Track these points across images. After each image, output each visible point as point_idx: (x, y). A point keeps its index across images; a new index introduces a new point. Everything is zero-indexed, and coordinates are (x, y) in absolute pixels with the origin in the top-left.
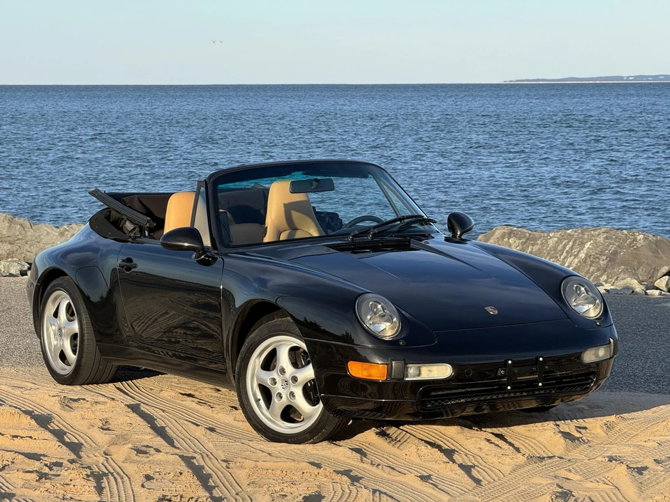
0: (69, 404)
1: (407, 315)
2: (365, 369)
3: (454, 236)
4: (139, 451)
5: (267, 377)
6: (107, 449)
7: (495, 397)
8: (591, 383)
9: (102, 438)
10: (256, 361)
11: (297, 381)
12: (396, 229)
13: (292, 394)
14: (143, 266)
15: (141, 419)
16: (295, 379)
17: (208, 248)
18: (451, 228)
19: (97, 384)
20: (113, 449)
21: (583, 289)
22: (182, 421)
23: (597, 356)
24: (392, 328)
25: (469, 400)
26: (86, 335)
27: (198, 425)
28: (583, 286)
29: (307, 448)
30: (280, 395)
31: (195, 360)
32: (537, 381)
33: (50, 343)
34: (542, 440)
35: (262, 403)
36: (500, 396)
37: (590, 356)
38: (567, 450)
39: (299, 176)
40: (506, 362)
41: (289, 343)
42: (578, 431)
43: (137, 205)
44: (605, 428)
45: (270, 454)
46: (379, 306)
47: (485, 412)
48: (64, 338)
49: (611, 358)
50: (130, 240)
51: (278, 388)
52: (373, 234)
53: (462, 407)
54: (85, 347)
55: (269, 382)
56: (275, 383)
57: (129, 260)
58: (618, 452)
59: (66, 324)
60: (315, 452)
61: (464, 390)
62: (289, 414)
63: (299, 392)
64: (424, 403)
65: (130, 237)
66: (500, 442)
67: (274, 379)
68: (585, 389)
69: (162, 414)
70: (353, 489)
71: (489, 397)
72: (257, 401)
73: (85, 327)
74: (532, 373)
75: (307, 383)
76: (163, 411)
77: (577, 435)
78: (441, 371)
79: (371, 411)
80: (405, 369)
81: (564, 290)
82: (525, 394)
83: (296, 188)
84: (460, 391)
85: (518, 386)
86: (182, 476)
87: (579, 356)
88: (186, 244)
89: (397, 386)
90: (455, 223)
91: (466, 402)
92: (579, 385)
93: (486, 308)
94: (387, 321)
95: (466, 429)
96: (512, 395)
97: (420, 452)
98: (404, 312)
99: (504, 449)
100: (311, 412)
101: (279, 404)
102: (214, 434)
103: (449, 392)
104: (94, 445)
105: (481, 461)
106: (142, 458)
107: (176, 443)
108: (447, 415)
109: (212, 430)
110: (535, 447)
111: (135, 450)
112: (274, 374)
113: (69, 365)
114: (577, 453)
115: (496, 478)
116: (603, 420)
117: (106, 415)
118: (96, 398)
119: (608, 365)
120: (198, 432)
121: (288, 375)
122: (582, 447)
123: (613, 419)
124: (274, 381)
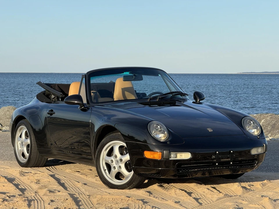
0: (24, 174)
1: (172, 131)
2: (152, 155)
3: (196, 100)
4: (50, 191)
5: (109, 159)
6: (37, 191)
7: (211, 169)
8: (255, 164)
9: (35, 187)
10: (104, 153)
11: (122, 161)
12: (170, 97)
13: (120, 167)
14: (58, 114)
15: (54, 180)
16: (121, 160)
17: (85, 104)
18: (195, 98)
19: (38, 167)
20: (39, 191)
21: (252, 122)
22: (72, 181)
23: (257, 151)
24: (164, 137)
25: (199, 169)
26: (33, 144)
27: (79, 182)
28: (252, 121)
29: (127, 191)
30: (115, 168)
32: (229, 162)
33: (18, 149)
34: (232, 189)
35: (107, 171)
36: (213, 168)
37: (254, 151)
38: (244, 193)
40: (216, 152)
41: (119, 144)
42: (249, 186)
43: (57, 88)
44: (262, 185)
45: (109, 194)
46: (159, 127)
47: (207, 176)
48: (24, 146)
49: (264, 153)
50: (53, 102)
51: (114, 164)
52: (159, 99)
53: (196, 172)
54: (33, 150)
55: (110, 162)
56: (113, 162)
57: (52, 111)
58: (266, 194)
59: (25, 140)
60: (129, 193)
61: (196, 165)
62: (119, 176)
63: (123, 166)
64: (178, 170)
65: (53, 101)
66: (213, 190)
67: (112, 160)
68: (252, 167)
69: (64, 178)
70: (144, 206)
71: (208, 169)
72: (105, 170)
73: (32, 141)
74: (228, 158)
75: (127, 162)
76: (65, 177)
77: (249, 188)
78: (186, 156)
79: (155, 174)
80: (170, 154)
81: (243, 122)
82: (224, 168)
83: (126, 79)
84: (195, 165)
85: (221, 164)
86: (67, 200)
87: (249, 151)
88: (76, 102)
89: (166, 162)
90: (197, 96)
91: (198, 170)
92: (249, 165)
93: (207, 129)
94: (162, 133)
95: (199, 184)
96: (219, 168)
97: (176, 192)
98: (170, 130)
99: (215, 192)
100: (128, 175)
101: (114, 172)
102: (86, 186)
103: (190, 166)
104: (31, 189)
105: (204, 196)
106: (52, 194)
107: (68, 189)
108: (189, 177)
109: (85, 184)
110: (229, 192)
111: (49, 191)
112: (112, 158)
113: (26, 159)
114: (248, 195)
115: (209, 203)
116: (261, 182)
117: (38, 178)
118: (36, 172)
119: (263, 157)
120: (79, 185)
121: (118, 158)
122: (250, 192)
123: (266, 181)
124: (112, 161)
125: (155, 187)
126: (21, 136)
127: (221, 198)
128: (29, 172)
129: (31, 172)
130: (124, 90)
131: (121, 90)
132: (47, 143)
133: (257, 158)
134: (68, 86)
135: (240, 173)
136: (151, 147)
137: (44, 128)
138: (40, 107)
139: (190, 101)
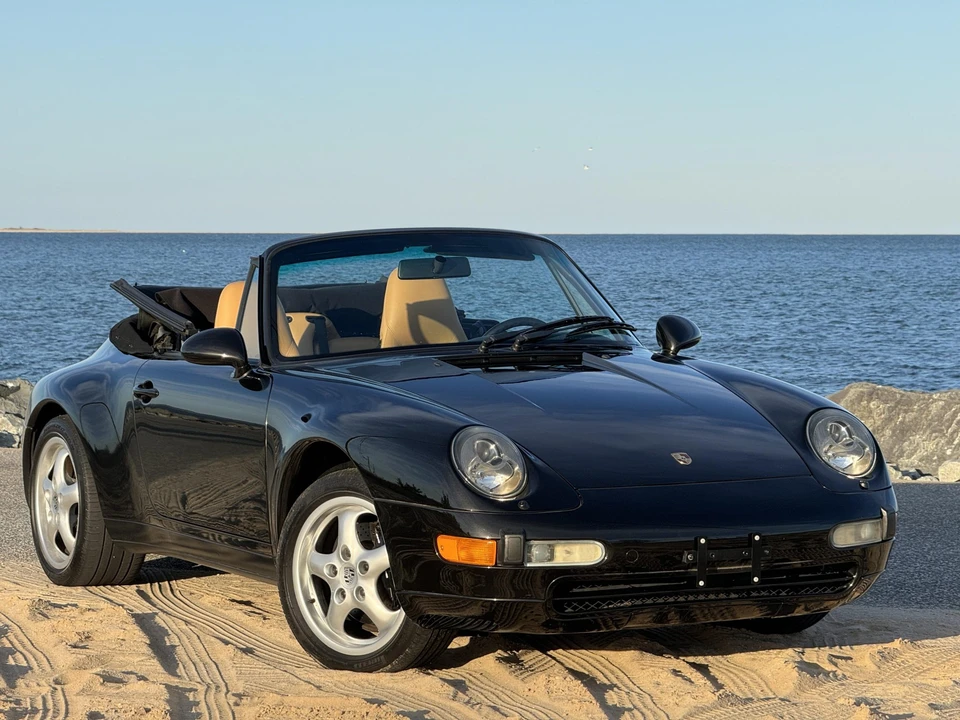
0: (45, 611)
1: (539, 462)
2: (463, 548)
3: (666, 347)
4: (108, 679)
5: (324, 563)
6: (62, 676)
7: (681, 599)
8: (850, 581)
9: (64, 658)
10: (307, 538)
11: (367, 570)
12: (564, 337)
13: (360, 591)
14: (170, 395)
15: (141, 634)
16: (364, 566)
17: (255, 362)
18: (662, 340)
19: (112, 585)
20: (71, 675)
21: (843, 429)
22: (208, 638)
23: (858, 536)
24: (512, 484)
25: (639, 602)
26: (89, 505)
27: (227, 643)
28: (844, 425)
29: (382, 681)
30: (342, 593)
31: (253, 546)
32: (749, 575)
34: (766, 673)
35: (317, 605)
36: (691, 598)
37: (845, 537)
38: (800, 688)
39: (416, 253)
40: (697, 541)
41: (356, 508)
42: (831, 661)
43: (177, 303)
44: (878, 657)
45: (319, 688)
46: (492, 447)
47: (672, 624)
48: (60, 511)
49: (883, 541)
50: (155, 354)
51: (339, 582)
52: (521, 343)
53: (630, 613)
54: (88, 524)
55: (326, 571)
56: (336, 573)
57: (149, 385)
58: (882, 692)
59: (64, 489)
60: (391, 685)
61: (628, 586)
62: (358, 624)
63: (370, 588)
64: (559, 607)
65: (156, 350)
67: (334, 567)
68: (840, 592)
69: (184, 627)
71: (671, 600)
72: (310, 603)
73: (87, 493)
74: (745, 561)
75: (383, 573)
76: (187, 623)
77: (829, 667)
78: (586, 553)
79: (476, 618)
80: (525, 548)
81: (812, 431)
82: (733, 596)
83: (410, 272)
84: (622, 587)
85: (717, 582)
86: (148, 715)
87: (824, 540)
88: (224, 356)
89: (513, 576)
90: (667, 334)
91: (632, 606)
92: (829, 585)
93: (673, 455)
94: (504, 470)
95: (649, 655)
96: (712, 597)
97: (551, 685)
98: (533, 457)
99: (696, 686)
100: (388, 619)
101: (342, 607)
102: (247, 658)
103: (602, 588)
104: (48, 669)
105: (648, 701)
106: (111, 689)
107: (181, 670)
108: (608, 627)
109: (248, 651)
110: (751, 684)
111: (101, 676)
112: (334, 559)
113: (68, 555)
114: (817, 696)
116: (880, 647)
117: (89, 628)
118: (94, 605)
119: (882, 552)
120: (224, 654)
121: (354, 560)
122: (828, 686)
123: (897, 644)
124: (334, 570)
125: (488, 664)
126: (51, 476)
127: (703, 710)
128: (66, 606)
129: (75, 605)
130: (415, 311)
131: (406, 312)
132: (130, 502)
133: (859, 561)
134: (214, 295)
135: (799, 612)
136: (463, 527)
137: (122, 448)
138: (108, 375)
139: (643, 353)
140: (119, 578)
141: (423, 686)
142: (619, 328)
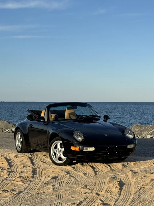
0: (16, 157)
1: (85, 136)
2: (74, 148)
3: (105, 119)
4: (24, 167)
5: (55, 150)
8: (130, 153)
9: (18, 164)
10: (53, 147)
12: (90, 118)
13: (60, 154)
14: (35, 126)
15: (30, 160)
16: (61, 151)
17: (46, 121)
18: (105, 118)
20: (19, 166)
21: (129, 131)
22: (39, 161)
23: (131, 146)
24: (81, 139)
26: (23, 142)
27: (42, 161)
29: (63, 167)
30: (58, 154)
32: (115, 152)
33: (17, 144)
34: (118, 166)
35: (54, 156)
36: (107, 155)
37: (129, 147)
38: (123, 168)
39: (69, 106)
40: (108, 147)
41: (60, 142)
43: (36, 113)
44: (134, 164)
45: (54, 168)
46: (79, 134)
47: (105, 159)
48: (19, 142)
49: (135, 147)
50: (33, 120)
51: (57, 153)
52: (84, 119)
53: (99, 157)
54: (23, 144)
55: (55, 151)
57: (31, 124)
58: (134, 169)
59: (20, 139)
61: (98, 154)
62: (60, 159)
63: (62, 154)
64: (88, 157)
66: (108, 167)
68: (129, 155)
69: (36, 159)
70: (66, 175)
71: (104, 156)
72: (53, 156)
73: (23, 140)
74: (115, 150)
75: (63, 152)
76: (36, 158)
77: (127, 165)
78: (92, 149)
79: (76, 158)
80: (83, 149)
81: (125, 131)
82: (113, 155)
83: (68, 108)
86: (29, 172)
87: (126, 147)
88: (42, 120)
92: (127, 153)
93: (105, 135)
94: (80, 137)
95: (102, 163)
96: (110, 155)
97: (87, 168)
100: (64, 158)
101: (58, 156)
103: (94, 154)
104: (16, 165)
105: (101, 170)
106: (25, 168)
107: (35, 165)
108: (95, 160)
109: (45, 163)
110: (116, 168)
112: (57, 150)
113: (20, 148)
114: (125, 170)
115: (101, 174)
116: (134, 162)
117: (22, 159)
118: (24, 156)
119: (135, 149)
120: (41, 163)
121: (59, 150)
122: (127, 168)
123: (137, 162)
124: (56, 151)
125: (78, 165)
126: (18, 137)
127: (108, 171)
129: (21, 156)
130: (70, 114)
131: (68, 114)
133: (131, 150)
134: (41, 112)
135: (123, 157)
136: (75, 145)
137: (28, 133)
139: (102, 120)
140: (28, 152)
141: (69, 168)
142: (98, 116)
